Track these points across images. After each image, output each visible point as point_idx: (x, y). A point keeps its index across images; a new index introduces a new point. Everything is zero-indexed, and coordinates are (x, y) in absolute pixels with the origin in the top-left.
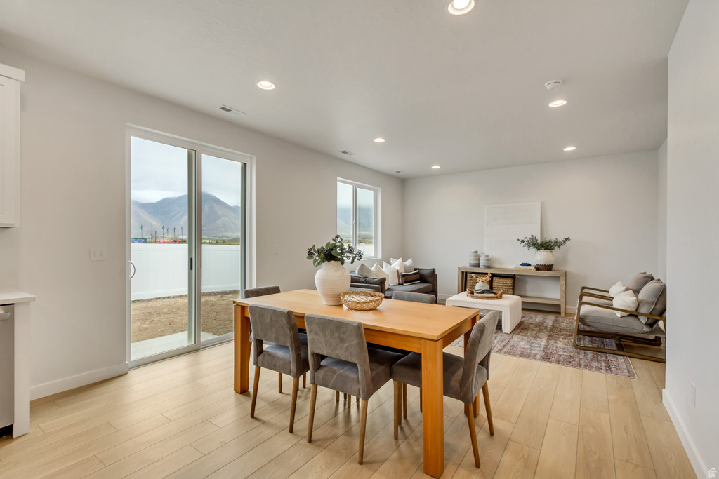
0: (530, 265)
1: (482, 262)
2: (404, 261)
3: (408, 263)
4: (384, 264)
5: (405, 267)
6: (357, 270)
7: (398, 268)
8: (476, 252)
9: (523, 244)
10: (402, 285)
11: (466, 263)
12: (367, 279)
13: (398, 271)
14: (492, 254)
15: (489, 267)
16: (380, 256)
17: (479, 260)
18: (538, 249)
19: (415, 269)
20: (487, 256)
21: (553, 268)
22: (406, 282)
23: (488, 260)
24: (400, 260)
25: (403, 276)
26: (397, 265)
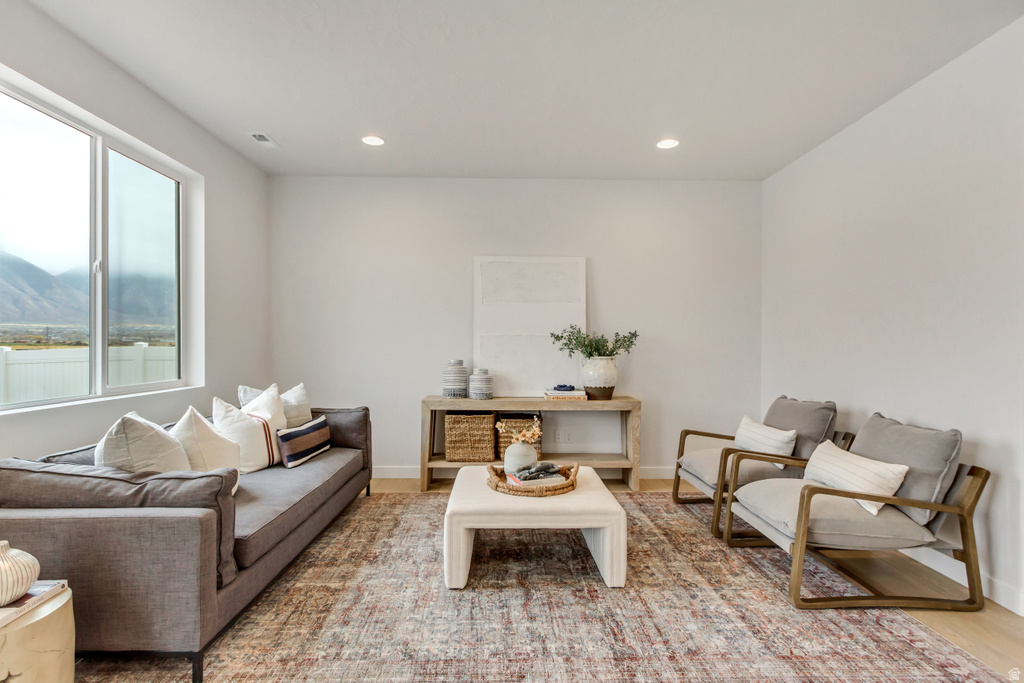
0: (572, 388)
1: (475, 387)
2: (281, 392)
3: (293, 396)
4: (218, 406)
5: (287, 410)
6: (100, 445)
7: (267, 416)
8: (461, 363)
9: (559, 344)
10: (281, 464)
11: (438, 388)
12: (151, 484)
13: (266, 426)
14: (495, 368)
15: (490, 397)
16: (198, 378)
17: (467, 381)
18: (590, 355)
19: (316, 413)
20: (486, 372)
21: (614, 395)
22: (294, 457)
23: (489, 381)
24: (272, 390)
25: (286, 438)
26: (260, 406)
